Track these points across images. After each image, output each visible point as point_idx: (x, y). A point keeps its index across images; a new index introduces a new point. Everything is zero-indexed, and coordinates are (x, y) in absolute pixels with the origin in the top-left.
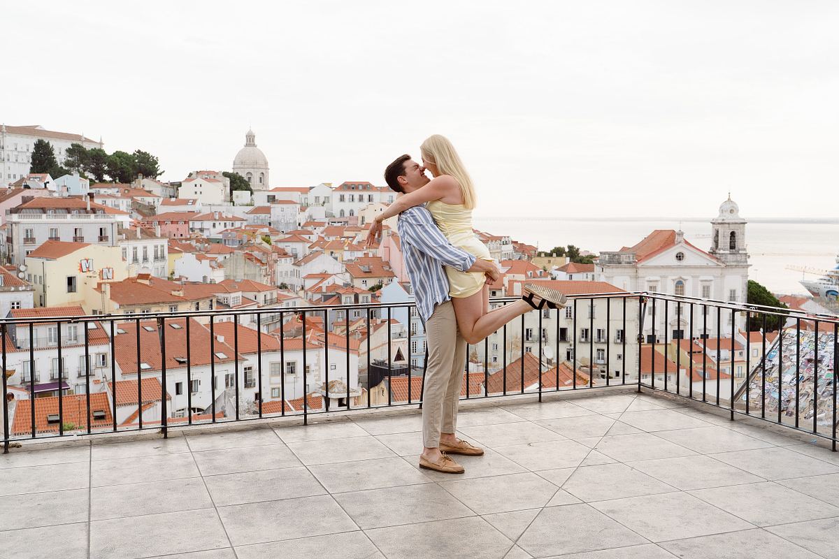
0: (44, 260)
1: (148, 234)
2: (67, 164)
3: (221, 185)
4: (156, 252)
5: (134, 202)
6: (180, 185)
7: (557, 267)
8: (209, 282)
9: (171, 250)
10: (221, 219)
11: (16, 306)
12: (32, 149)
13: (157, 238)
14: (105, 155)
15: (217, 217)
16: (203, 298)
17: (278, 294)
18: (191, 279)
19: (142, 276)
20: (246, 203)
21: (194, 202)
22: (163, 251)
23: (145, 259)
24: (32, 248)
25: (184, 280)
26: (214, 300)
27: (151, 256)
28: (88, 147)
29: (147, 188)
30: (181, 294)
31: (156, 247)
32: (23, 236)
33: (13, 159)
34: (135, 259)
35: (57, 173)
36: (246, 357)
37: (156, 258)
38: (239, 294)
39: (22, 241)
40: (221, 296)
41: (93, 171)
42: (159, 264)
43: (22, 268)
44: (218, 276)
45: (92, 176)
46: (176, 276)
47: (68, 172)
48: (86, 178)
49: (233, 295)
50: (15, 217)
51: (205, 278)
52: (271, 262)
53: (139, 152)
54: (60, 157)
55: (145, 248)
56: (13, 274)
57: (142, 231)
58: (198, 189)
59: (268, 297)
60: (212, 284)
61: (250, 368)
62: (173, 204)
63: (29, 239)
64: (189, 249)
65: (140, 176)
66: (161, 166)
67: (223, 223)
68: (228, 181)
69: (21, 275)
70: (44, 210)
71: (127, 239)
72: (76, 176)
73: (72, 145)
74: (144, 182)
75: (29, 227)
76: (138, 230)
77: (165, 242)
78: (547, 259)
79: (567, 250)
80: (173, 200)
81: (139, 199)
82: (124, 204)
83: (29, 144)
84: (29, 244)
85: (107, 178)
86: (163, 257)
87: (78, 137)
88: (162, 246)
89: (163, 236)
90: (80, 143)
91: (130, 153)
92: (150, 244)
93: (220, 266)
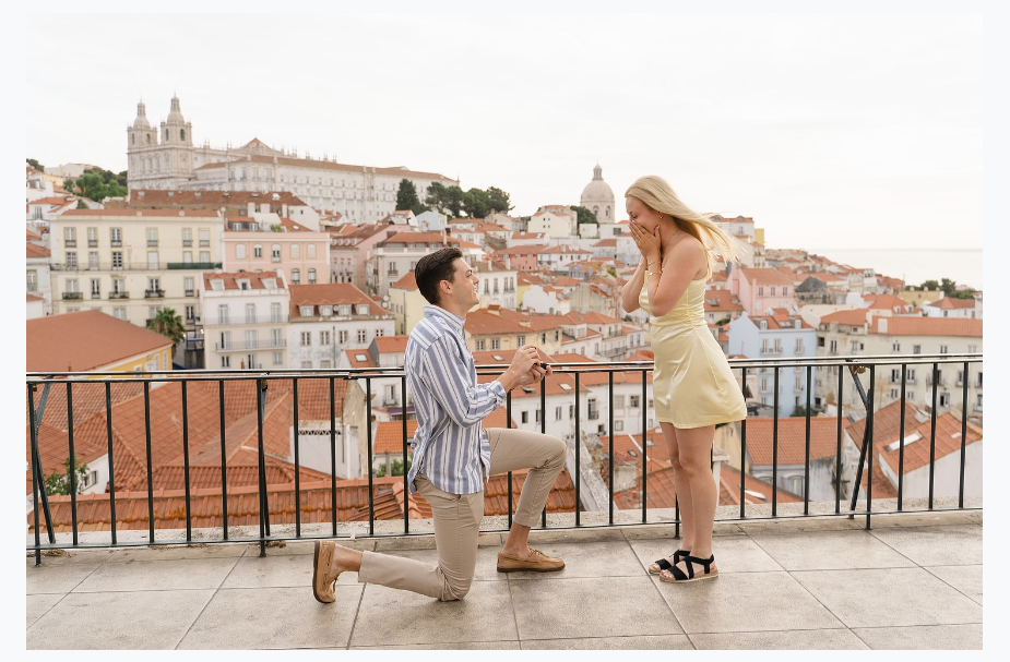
0: (405, 291)
1: (499, 266)
2: (428, 201)
3: (568, 218)
4: (506, 284)
5: (487, 236)
6: (529, 219)
7: (929, 302)
8: (555, 313)
9: (520, 283)
10: (568, 252)
11: (379, 333)
12: (397, 188)
13: (507, 270)
14: (461, 192)
15: (564, 250)
16: (550, 330)
17: (623, 327)
18: (538, 311)
19: (492, 307)
20: (592, 235)
21: (542, 236)
22: (512, 283)
23: (496, 290)
24: (395, 280)
25: (531, 311)
26: (560, 332)
27: (501, 287)
28: (446, 185)
29: (499, 223)
30: (528, 325)
31: (506, 279)
32: (387, 268)
33: (381, 198)
34: (487, 291)
35: (419, 210)
36: (590, 389)
37: (506, 290)
38: (584, 326)
39: (386, 273)
40: (567, 327)
41: (450, 207)
42: (509, 296)
43: (386, 298)
44: (564, 308)
45: (449, 212)
46: (524, 308)
47: (428, 209)
48: (444, 214)
49: (578, 327)
50: (380, 251)
51: (551, 309)
52: (616, 295)
53: (492, 188)
54: (422, 195)
55: (496, 280)
56: (378, 303)
57: (493, 264)
58: (547, 223)
59: (613, 330)
60: (558, 315)
61: (593, 400)
62: (523, 238)
63: (393, 272)
64: (537, 281)
65: (493, 211)
66: (512, 202)
67: (569, 256)
68: (575, 214)
69: (385, 305)
70: (405, 244)
71: (479, 271)
72: (436, 212)
73: (433, 183)
74: (496, 217)
75: (392, 260)
76: (490, 263)
77: (514, 275)
78: (917, 293)
79: (941, 284)
80: (523, 233)
81: (491, 233)
82: (478, 238)
83: (394, 184)
84: (393, 276)
85: (463, 213)
86: (512, 289)
87: (438, 176)
88: (512, 278)
89: (513, 269)
90: (439, 181)
91: (484, 189)
92: (501, 277)
93: (566, 298)
